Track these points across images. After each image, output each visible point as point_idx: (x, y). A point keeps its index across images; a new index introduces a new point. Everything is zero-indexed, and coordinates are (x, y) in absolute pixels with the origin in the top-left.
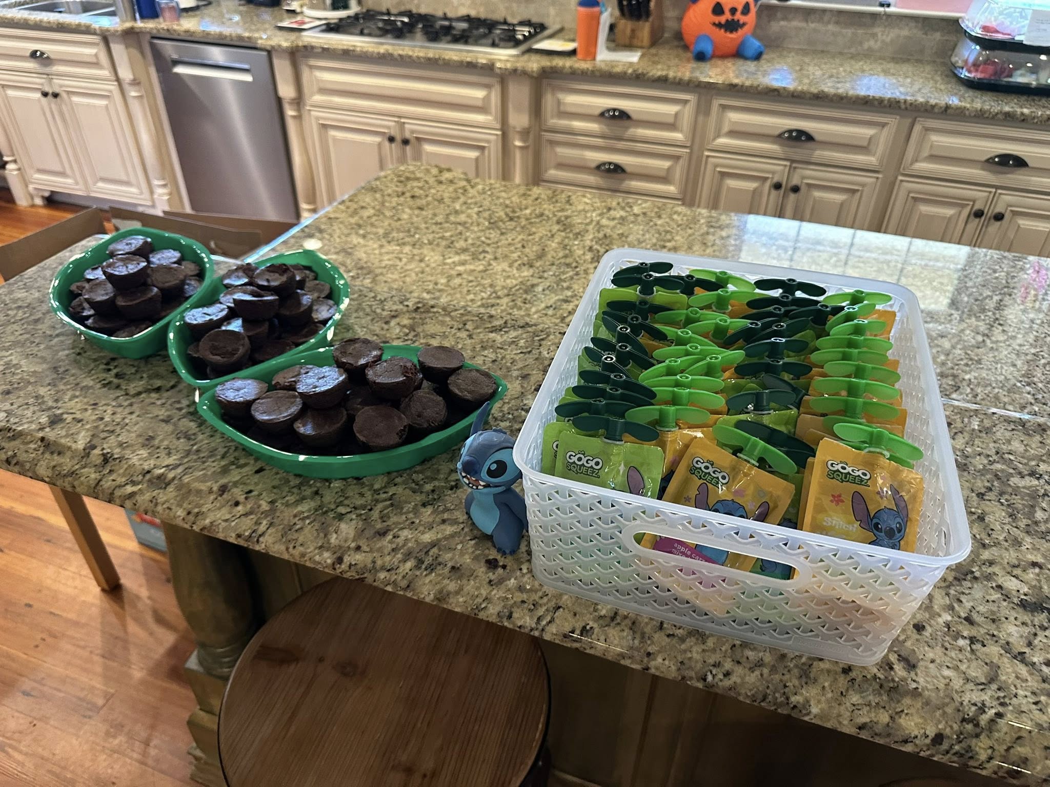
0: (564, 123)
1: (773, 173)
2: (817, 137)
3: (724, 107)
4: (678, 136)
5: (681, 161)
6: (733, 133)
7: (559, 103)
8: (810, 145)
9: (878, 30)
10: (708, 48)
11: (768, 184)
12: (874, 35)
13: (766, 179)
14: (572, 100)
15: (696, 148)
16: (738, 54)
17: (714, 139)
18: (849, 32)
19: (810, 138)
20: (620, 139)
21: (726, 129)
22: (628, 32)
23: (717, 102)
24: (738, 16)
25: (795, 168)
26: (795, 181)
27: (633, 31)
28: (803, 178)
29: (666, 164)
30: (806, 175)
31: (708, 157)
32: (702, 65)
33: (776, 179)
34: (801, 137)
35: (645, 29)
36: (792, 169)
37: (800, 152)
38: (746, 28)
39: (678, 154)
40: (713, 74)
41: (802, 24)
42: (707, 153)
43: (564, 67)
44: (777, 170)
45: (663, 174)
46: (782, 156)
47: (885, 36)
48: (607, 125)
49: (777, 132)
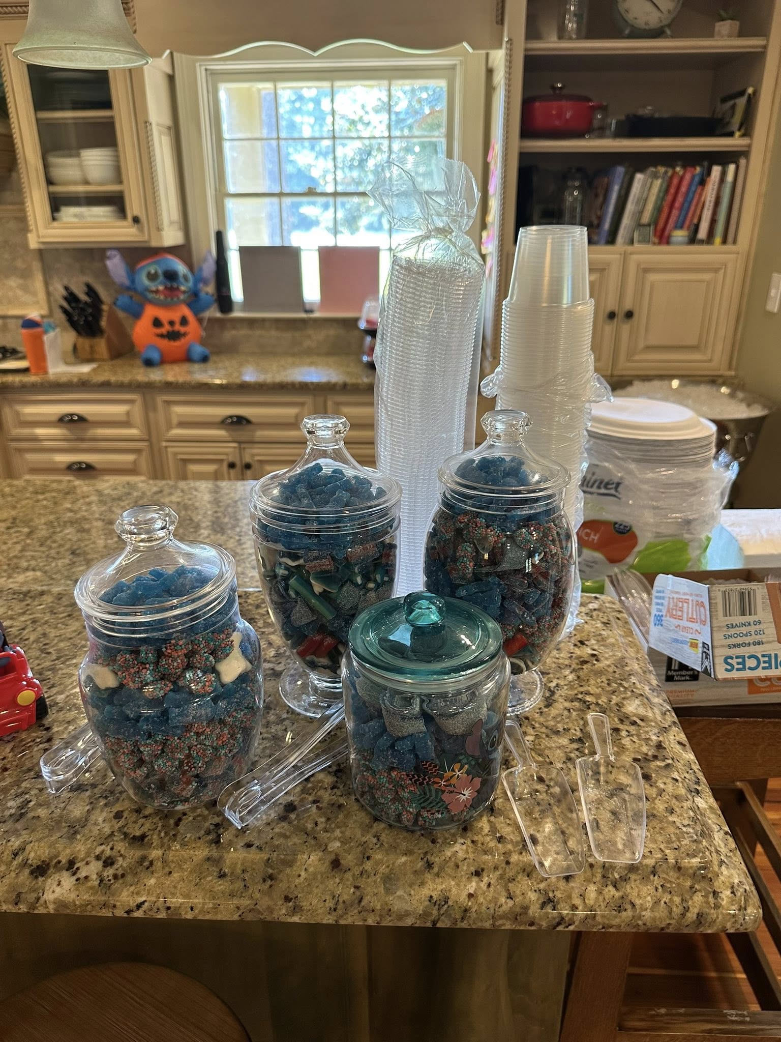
0: (26, 431)
1: (226, 454)
2: (253, 419)
3: (168, 403)
4: (134, 432)
5: (144, 453)
6: (182, 424)
7: (18, 414)
8: (250, 427)
9: (310, 332)
10: (155, 356)
11: (225, 465)
12: (309, 337)
13: (221, 461)
14: (30, 410)
15: (154, 440)
16: (188, 358)
17: (168, 430)
18: (288, 335)
19: (248, 422)
20: (82, 440)
21: (175, 421)
22: (87, 348)
23: (160, 399)
24: (177, 327)
25: (244, 448)
26: (247, 459)
27: (92, 347)
28: (253, 455)
29: (130, 457)
30: (253, 454)
31: (166, 447)
32: (149, 370)
33: (231, 459)
34: (240, 421)
35: (101, 345)
36: (241, 450)
37: (244, 434)
38: (188, 338)
39: (139, 447)
40: (155, 375)
41: (250, 332)
42: (164, 444)
43: (13, 382)
44: (229, 451)
45: (130, 467)
46: (229, 439)
47: (318, 336)
48: (69, 430)
49: (219, 419)
